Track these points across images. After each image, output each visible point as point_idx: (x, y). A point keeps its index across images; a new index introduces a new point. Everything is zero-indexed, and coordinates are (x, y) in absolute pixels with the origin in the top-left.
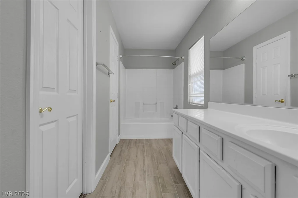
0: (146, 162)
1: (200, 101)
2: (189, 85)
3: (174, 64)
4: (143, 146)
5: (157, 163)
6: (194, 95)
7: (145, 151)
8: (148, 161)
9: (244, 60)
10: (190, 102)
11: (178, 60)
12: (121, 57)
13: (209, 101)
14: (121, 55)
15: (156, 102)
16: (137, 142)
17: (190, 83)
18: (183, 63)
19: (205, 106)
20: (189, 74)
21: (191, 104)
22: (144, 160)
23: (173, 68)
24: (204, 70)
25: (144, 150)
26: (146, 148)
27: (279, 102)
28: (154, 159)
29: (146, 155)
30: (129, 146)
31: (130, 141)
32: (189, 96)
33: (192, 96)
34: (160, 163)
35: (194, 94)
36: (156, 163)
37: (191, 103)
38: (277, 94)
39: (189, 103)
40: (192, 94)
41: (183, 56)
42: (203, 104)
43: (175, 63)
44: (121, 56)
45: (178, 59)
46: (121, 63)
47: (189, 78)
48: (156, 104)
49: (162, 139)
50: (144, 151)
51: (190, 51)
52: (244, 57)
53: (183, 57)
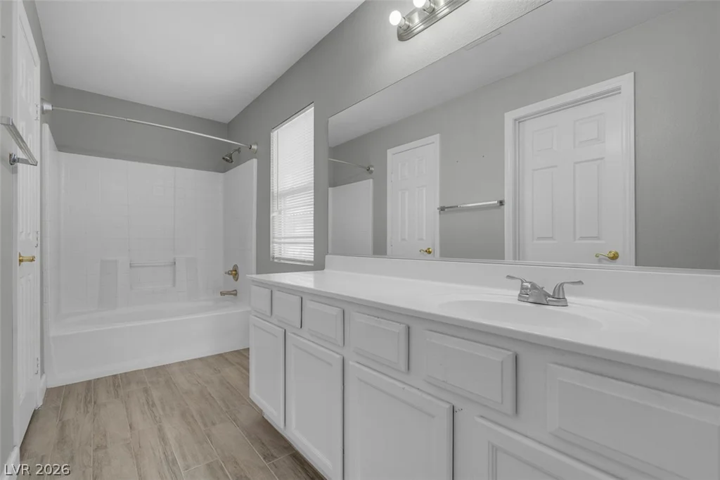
0: (170, 435)
1: (304, 251)
2: (271, 216)
3: (227, 160)
4: (146, 391)
5: (205, 425)
6: (283, 240)
7: (157, 403)
8: (173, 429)
9: (372, 172)
10: (273, 258)
11: (239, 150)
12: (47, 111)
13: (327, 253)
14: (49, 102)
15: (175, 259)
16: (118, 383)
17: (273, 212)
18: (255, 161)
19: (318, 265)
20: (275, 188)
21: (276, 261)
22: (160, 429)
23: (224, 171)
24: (313, 185)
25: (152, 401)
26: (155, 394)
27: (426, 253)
28: (193, 416)
29: (162, 413)
30: (90, 402)
31: (90, 386)
32: (273, 243)
33: (280, 243)
34: (214, 424)
35: (285, 238)
36: (203, 428)
37: (277, 258)
38: (422, 239)
39: (271, 259)
40: (280, 238)
41: (254, 144)
42: (313, 260)
43: (231, 158)
44: (48, 107)
45: (237, 148)
46: (46, 127)
47: (273, 199)
48: (175, 263)
49: (201, 359)
50: (154, 405)
51: (274, 134)
52: (372, 166)
53: (254, 147)
